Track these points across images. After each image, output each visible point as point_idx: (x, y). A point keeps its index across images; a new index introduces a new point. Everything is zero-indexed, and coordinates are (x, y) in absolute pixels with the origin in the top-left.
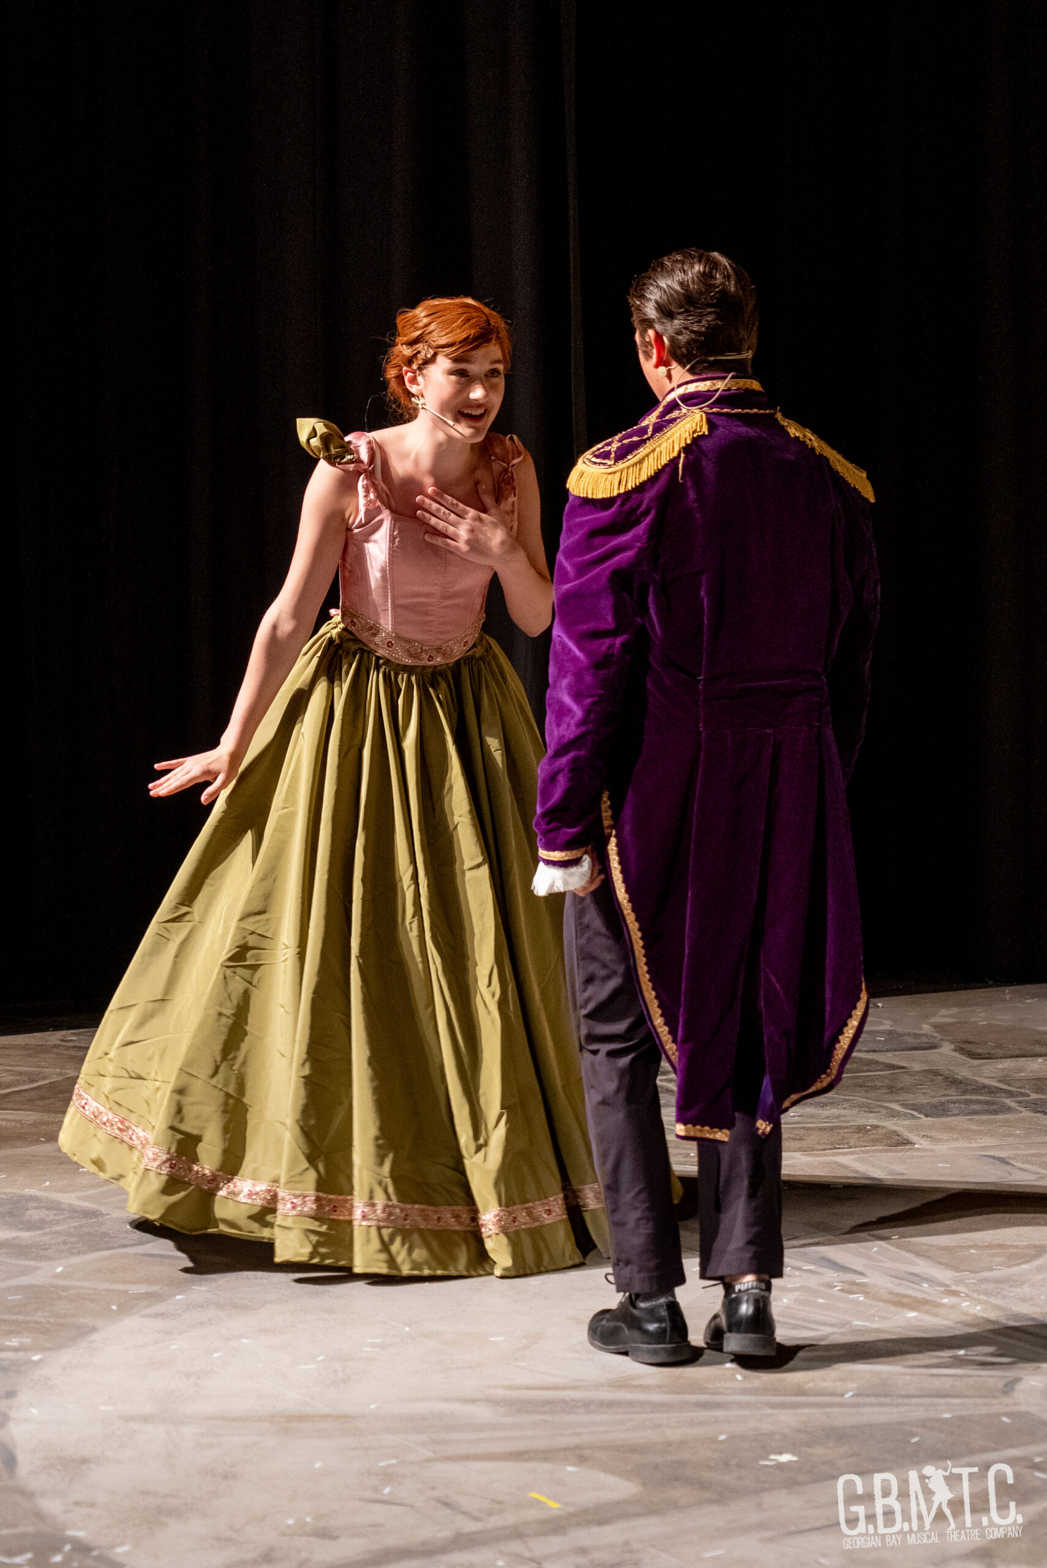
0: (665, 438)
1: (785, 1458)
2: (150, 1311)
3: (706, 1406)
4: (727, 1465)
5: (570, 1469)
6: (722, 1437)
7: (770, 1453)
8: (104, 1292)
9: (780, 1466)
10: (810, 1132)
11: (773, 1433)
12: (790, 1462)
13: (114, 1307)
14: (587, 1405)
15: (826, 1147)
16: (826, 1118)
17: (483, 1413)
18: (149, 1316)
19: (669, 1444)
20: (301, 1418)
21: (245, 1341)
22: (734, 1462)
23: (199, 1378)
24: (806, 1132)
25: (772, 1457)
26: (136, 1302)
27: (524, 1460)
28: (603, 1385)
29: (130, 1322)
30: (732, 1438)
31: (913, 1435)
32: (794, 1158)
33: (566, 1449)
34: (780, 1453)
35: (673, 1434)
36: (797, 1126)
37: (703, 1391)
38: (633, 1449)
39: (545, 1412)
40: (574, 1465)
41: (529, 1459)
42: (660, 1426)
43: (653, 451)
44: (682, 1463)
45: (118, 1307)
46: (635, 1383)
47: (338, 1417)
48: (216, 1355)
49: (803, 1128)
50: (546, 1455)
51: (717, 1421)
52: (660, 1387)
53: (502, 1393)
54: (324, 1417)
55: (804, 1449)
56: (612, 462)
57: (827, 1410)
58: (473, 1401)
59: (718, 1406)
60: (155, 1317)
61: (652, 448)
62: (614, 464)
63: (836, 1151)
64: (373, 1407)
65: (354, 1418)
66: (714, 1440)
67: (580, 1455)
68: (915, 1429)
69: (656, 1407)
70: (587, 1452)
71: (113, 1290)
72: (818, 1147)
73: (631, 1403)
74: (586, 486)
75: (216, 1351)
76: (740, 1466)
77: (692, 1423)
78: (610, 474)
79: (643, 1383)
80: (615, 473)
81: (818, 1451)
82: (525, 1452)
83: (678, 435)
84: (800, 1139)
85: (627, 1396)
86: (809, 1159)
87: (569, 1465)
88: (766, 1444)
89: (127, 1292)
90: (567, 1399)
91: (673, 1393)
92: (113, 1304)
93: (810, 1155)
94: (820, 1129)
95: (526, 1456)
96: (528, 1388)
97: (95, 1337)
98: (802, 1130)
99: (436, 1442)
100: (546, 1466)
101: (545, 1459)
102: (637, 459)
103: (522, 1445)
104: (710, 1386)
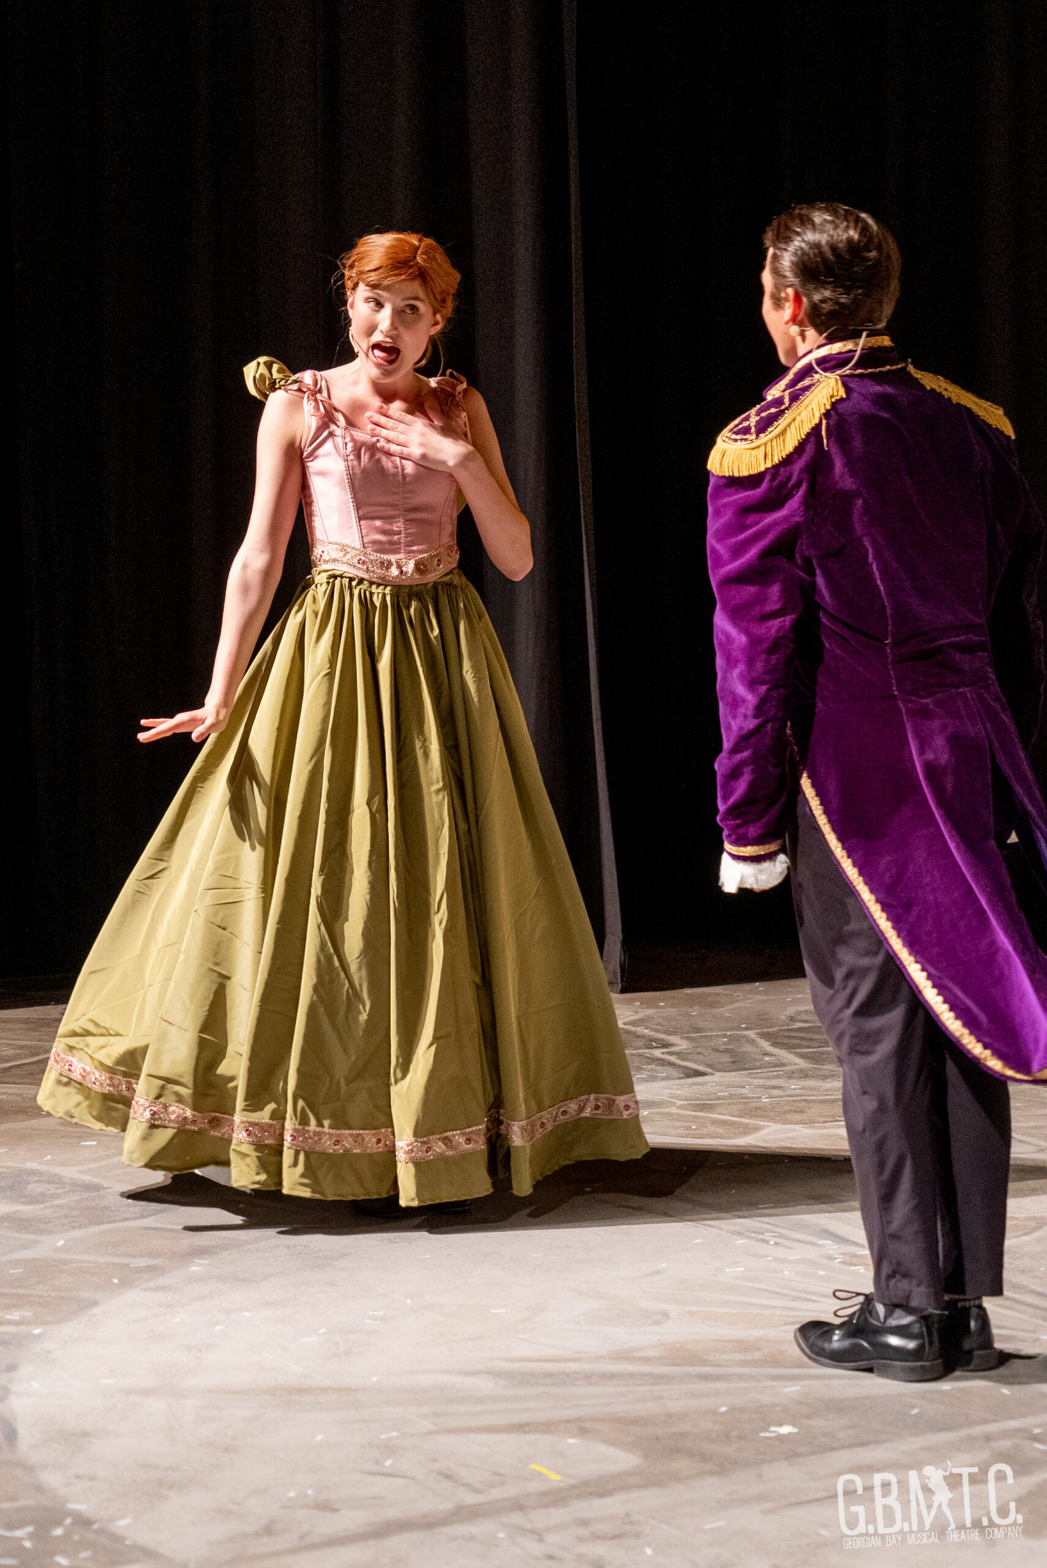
0: (804, 406)
1: (786, 1430)
2: (151, 1284)
3: (706, 1378)
4: (727, 1436)
5: (571, 1441)
6: (723, 1409)
7: (770, 1425)
8: (105, 1266)
9: (780, 1438)
10: (811, 1105)
11: (773, 1406)
12: (790, 1433)
13: (116, 1281)
14: (588, 1378)
15: (827, 1120)
16: (828, 1090)
17: (485, 1385)
18: (151, 1289)
19: (670, 1416)
20: (302, 1391)
21: (247, 1314)
22: (734, 1434)
23: (200, 1351)
24: (807, 1104)
25: (773, 1429)
26: (137, 1275)
27: (525, 1432)
28: (604, 1358)
29: (131, 1296)
30: (732, 1410)
31: (913, 1407)
32: (794, 1130)
33: (568, 1421)
34: (781, 1425)
35: (675, 1406)
36: (798, 1098)
37: (704, 1363)
38: (635, 1421)
39: (546, 1385)
40: (574, 1437)
41: (531, 1431)
42: (661, 1398)
43: (794, 420)
44: (683, 1435)
45: (119, 1280)
46: (636, 1355)
47: (339, 1390)
48: (218, 1328)
49: (805, 1100)
50: (548, 1427)
51: (718, 1393)
52: (660, 1358)
53: (503, 1365)
54: (326, 1390)
55: (805, 1421)
56: (754, 437)
57: (827, 1382)
58: (475, 1373)
59: (719, 1378)
60: (157, 1291)
61: (792, 418)
62: (757, 438)
63: (837, 1123)
64: (374, 1379)
65: (356, 1390)
66: (715, 1412)
67: (581, 1427)
68: (914, 1401)
69: (657, 1379)
70: (588, 1425)
71: (114, 1264)
72: (819, 1119)
73: (632, 1376)
74: (730, 464)
75: (217, 1324)
76: (740, 1437)
77: (693, 1395)
78: (753, 449)
79: (644, 1355)
80: (758, 447)
81: (819, 1423)
82: (526, 1425)
83: (815, 402)
84: (802, 1112)
85: (628, 1368)
86: (811, 1131)
87: (570, 1437)
88: (765, 1415)
89: (128, 1265)
90: (568, 1371)
91: (675, 1365)
92: (115, 1278)
93: (811, 1127)
94: (821, 1102)
95: (527, 1429)
96: (530, 1360)
97: (96, 1310)
98: (803, 1102)
99: (437, 1415)
100: (547, 1438)
101: (546, 1432)
102: (778, 430)
103: (523, 1418)
104: (712, 1358)
